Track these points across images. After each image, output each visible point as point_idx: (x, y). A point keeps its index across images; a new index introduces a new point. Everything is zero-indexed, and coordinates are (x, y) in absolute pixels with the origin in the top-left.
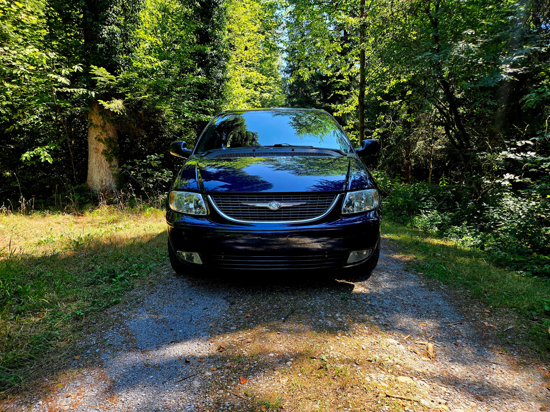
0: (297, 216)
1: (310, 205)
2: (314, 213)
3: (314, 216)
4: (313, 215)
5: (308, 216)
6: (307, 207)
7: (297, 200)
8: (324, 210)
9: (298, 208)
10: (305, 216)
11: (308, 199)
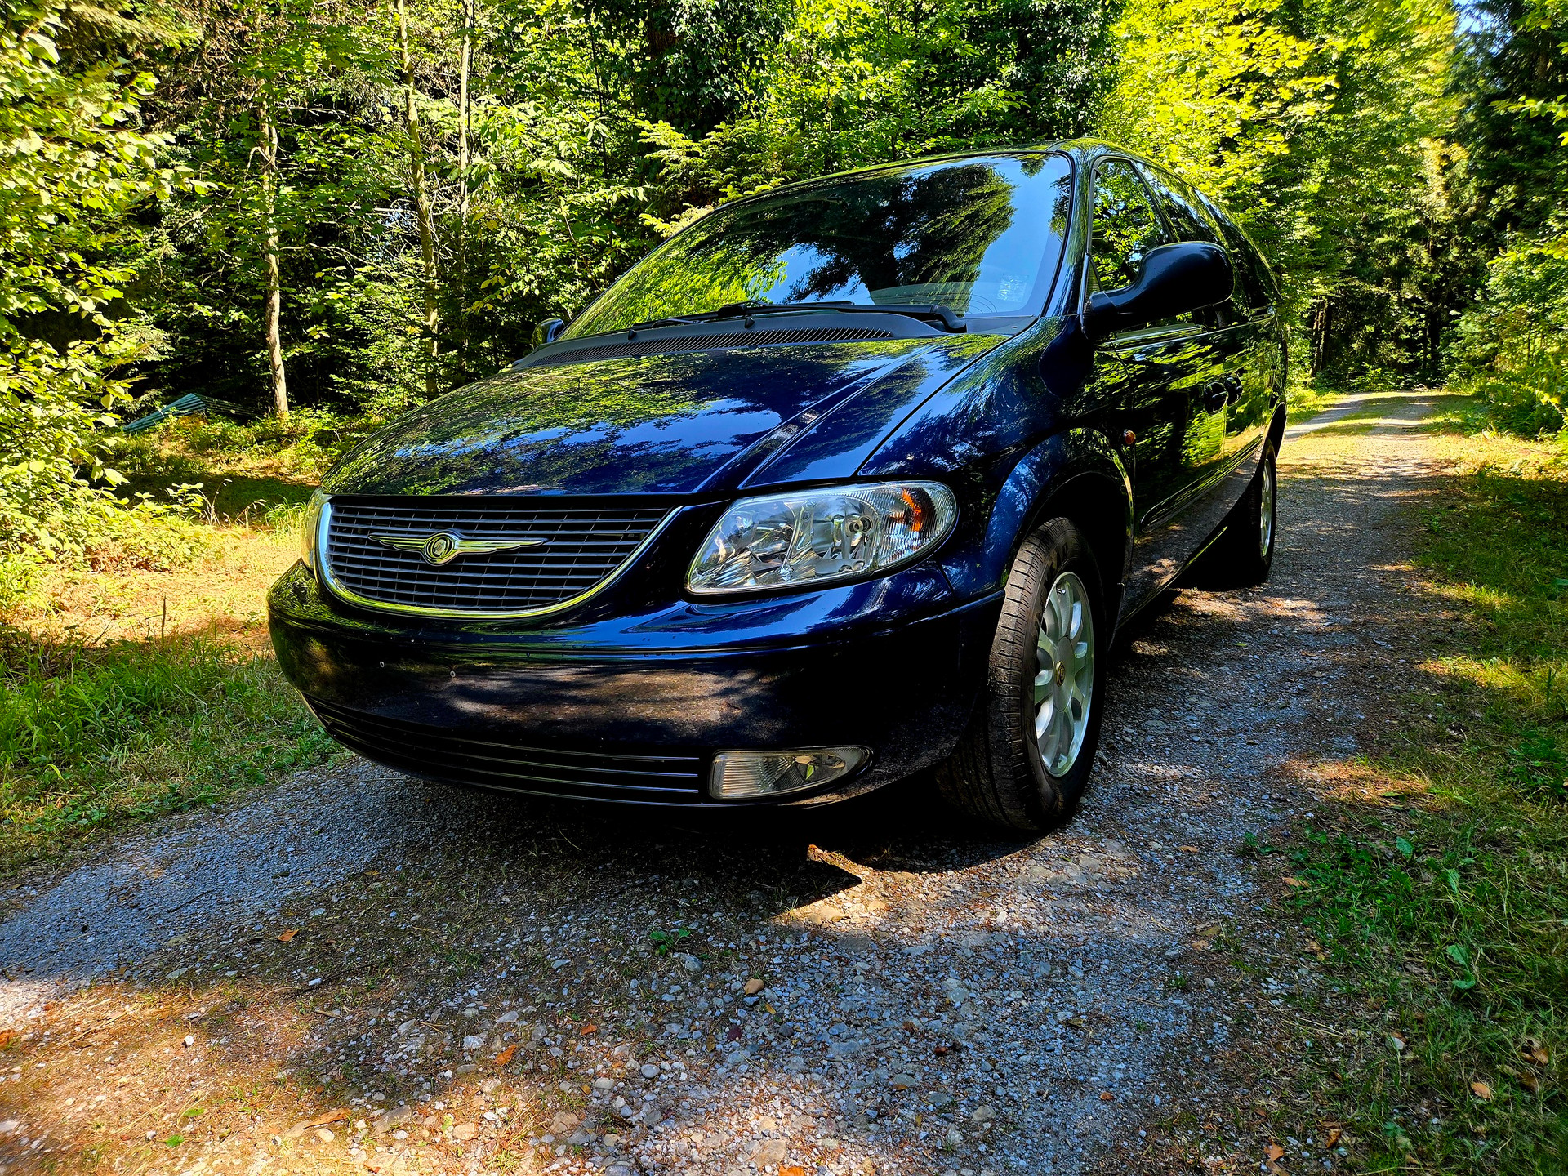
0: (499, 592)
1: (554, 549)
2: (560, 582)
3: (554, 596)
4: (555, 594)
5: (537, 593)
6: (539, 560)
7: (514, 532)
8: (598, 571)
9: (511, 560)
10: (526, 593)
11: (554, 527)
